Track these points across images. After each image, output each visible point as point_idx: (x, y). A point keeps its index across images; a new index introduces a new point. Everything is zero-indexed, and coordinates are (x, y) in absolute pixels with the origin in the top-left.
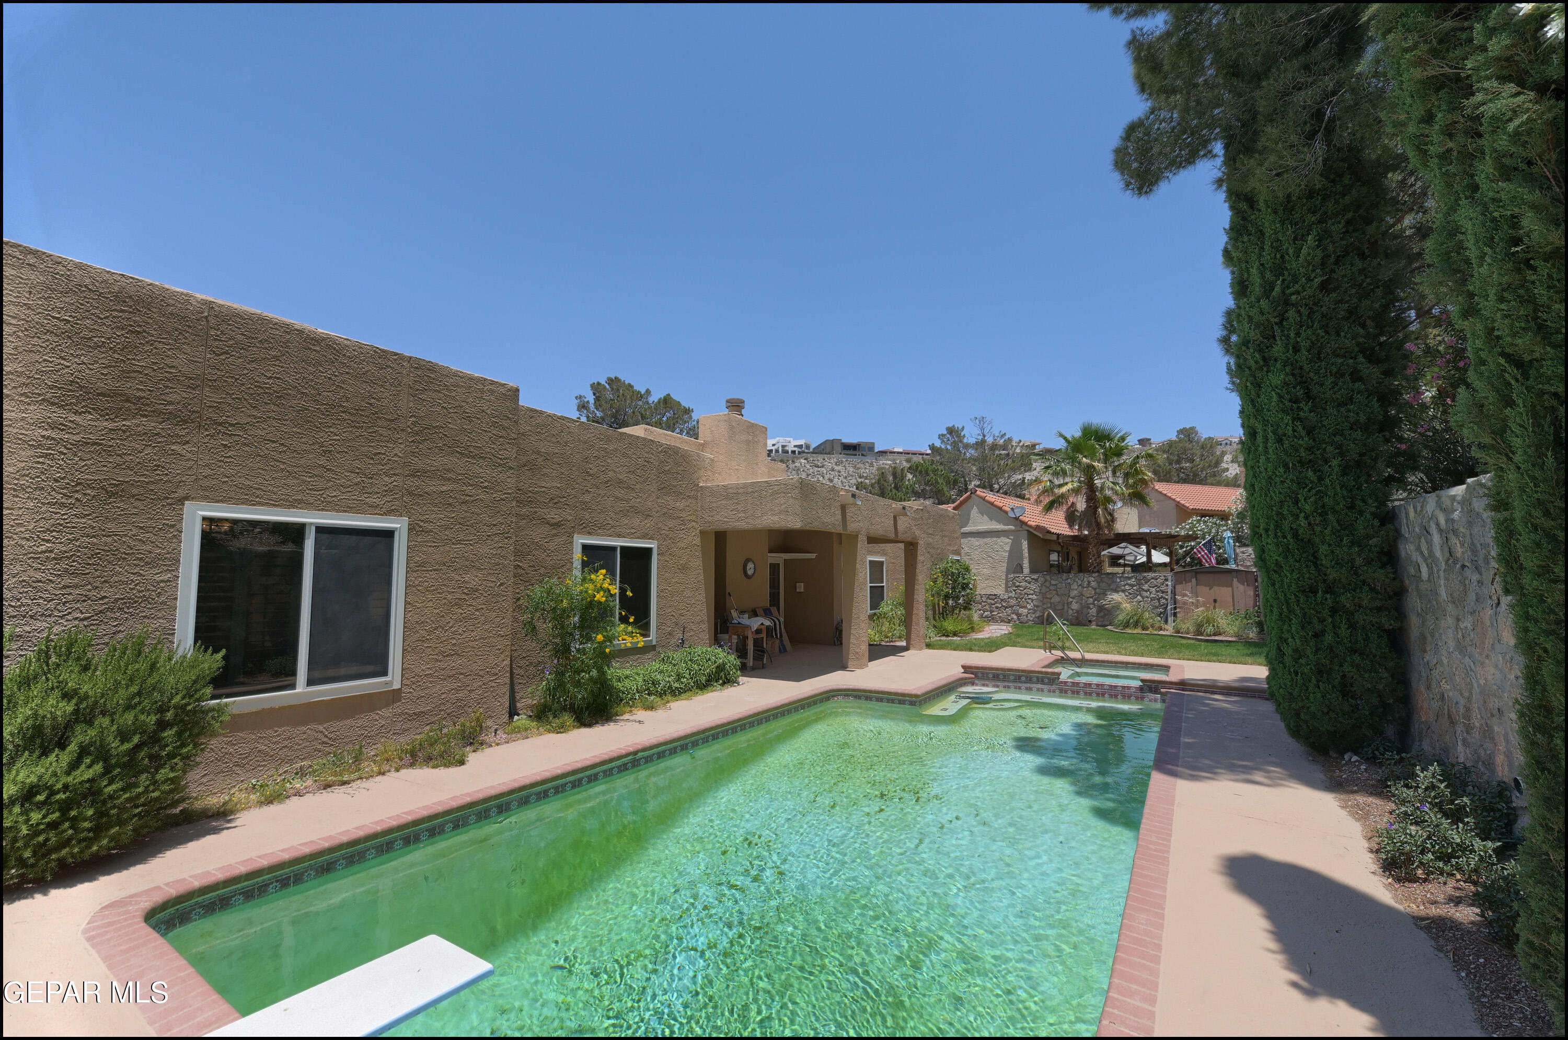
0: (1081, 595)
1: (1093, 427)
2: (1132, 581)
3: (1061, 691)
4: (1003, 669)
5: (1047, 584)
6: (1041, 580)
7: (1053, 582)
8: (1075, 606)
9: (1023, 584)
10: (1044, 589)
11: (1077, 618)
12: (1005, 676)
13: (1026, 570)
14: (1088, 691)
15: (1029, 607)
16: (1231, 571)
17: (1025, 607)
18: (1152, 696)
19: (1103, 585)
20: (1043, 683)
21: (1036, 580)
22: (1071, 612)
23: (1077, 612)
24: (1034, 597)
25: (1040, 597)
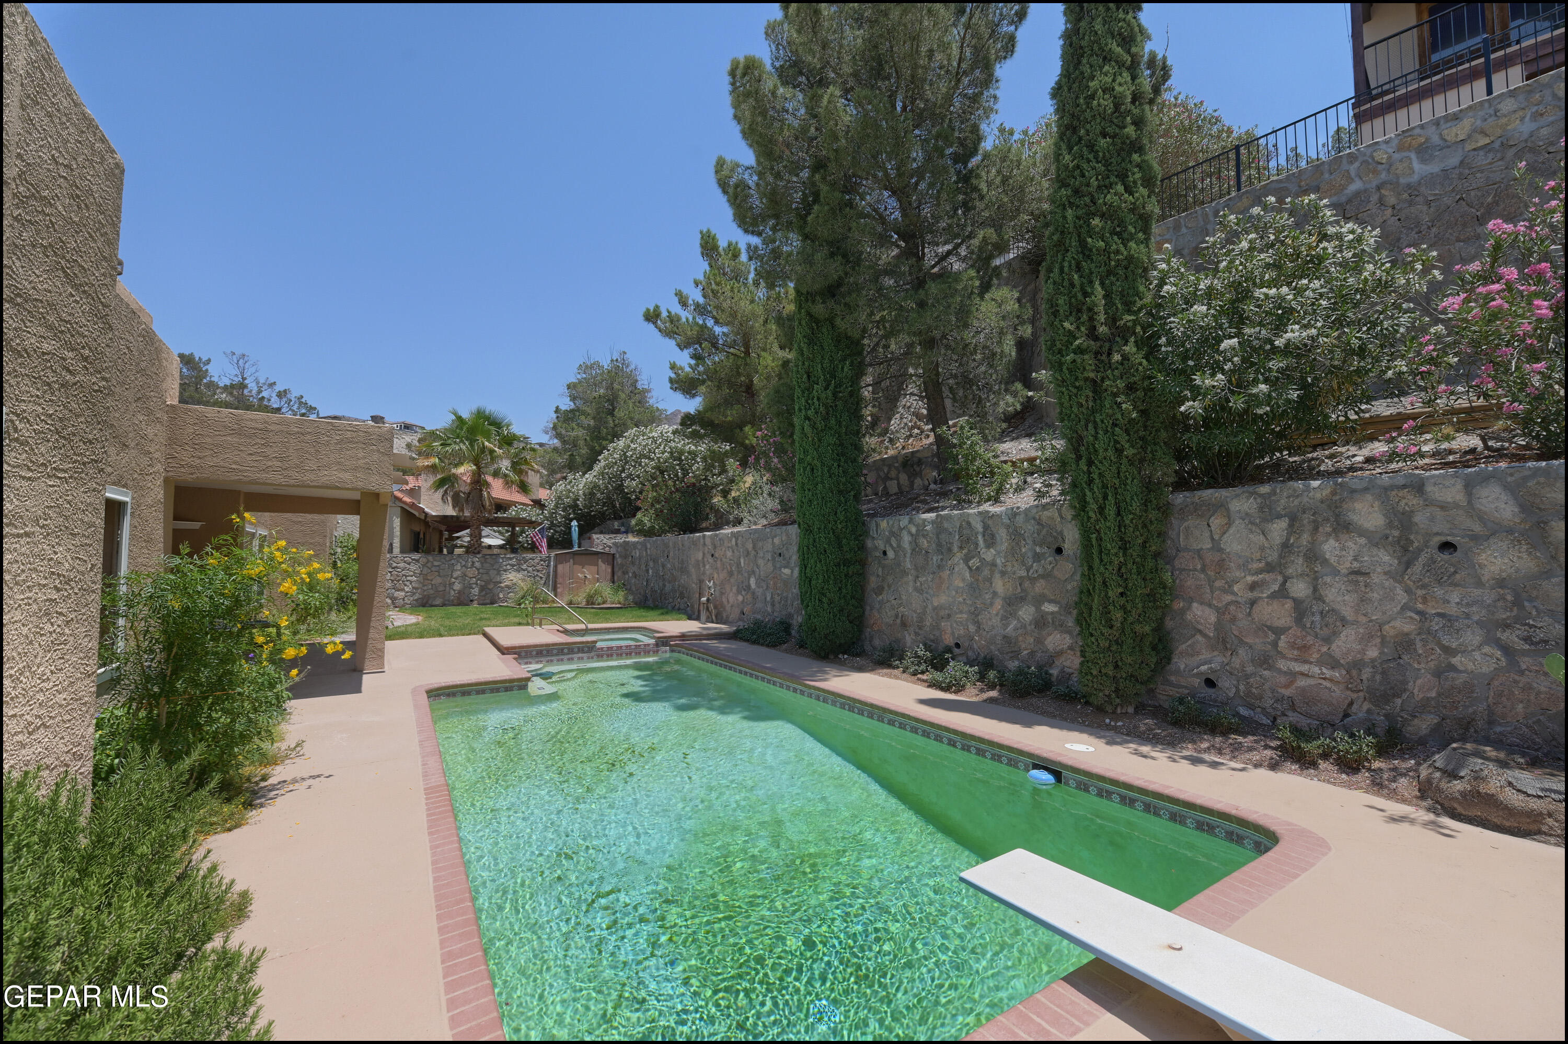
0: (465, 575)
1: (487, 412)
2: (514, 562)
3: (598, 656)
4: (547, 645)
5: (429, 565)
6: (423, 560)
7: (436, 563)
8: (457, 586)
9: (402, 565)
10: (425, 571)
11: (459, 598)
12: (548, 651)
13: (396, 550)
14: (618, 652)
15: (407, 589)
16: (597, 553)
17: (403, 590)
18: (664, 648)
19: (486, 565)
20: (583, 652)
21: (417, 561)
22: (452, 593)
23: (459, 592)
24: (414, 578)
25: (421, 579)
